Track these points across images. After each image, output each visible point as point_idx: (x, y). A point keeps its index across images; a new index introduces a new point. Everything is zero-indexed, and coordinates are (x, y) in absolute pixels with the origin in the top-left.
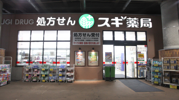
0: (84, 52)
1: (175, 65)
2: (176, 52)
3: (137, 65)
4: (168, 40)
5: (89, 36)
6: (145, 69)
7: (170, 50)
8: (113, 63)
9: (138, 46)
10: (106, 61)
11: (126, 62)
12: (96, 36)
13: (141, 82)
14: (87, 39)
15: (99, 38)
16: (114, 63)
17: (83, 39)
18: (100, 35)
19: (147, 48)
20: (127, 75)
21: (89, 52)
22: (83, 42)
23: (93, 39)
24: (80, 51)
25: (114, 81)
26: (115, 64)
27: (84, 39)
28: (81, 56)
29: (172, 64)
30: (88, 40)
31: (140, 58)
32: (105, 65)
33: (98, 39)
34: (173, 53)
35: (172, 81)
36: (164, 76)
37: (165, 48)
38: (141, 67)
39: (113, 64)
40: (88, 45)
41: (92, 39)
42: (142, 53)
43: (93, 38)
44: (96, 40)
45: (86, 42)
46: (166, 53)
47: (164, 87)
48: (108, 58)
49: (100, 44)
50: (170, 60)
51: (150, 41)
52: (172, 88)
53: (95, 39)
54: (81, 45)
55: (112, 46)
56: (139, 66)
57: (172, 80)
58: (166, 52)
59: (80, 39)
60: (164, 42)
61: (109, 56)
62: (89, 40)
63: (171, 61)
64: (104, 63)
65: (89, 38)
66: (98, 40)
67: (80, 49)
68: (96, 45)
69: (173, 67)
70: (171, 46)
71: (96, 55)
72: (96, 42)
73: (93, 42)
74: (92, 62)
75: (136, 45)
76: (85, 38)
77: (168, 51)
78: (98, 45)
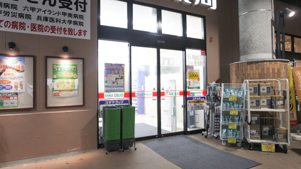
0: (32, 59)
1: (269, 97)
2: (268, 67)
3: (186, 100)
4: (251, 41)
5: (50, 4)
6: (202, 108)
7: (257, 62)
8: (126, 95)
9: (187, 50)
10: (107, 91)
11: (162, 91)
12: (77, 10)
13: (196, 142)
14: (41, 14)
15: (87, 15)
16: (130, 95)
17: (26, 12)
18: (88, 7)
19: (205, 56)
20: (162, 127)
21: (50, 61)
22: (28, 22)
23: (67, 18)
24: (13, 54)
25: (133, 148)
26: (133, 98)
27: (30, 12)
28: (17, 74)
29: (264, 94)
30: (46, 19)
31: (191, 81)
32: (103, 103)
33: (81, 20)
34: (263, 69)
35: (263, 134)
36: (250, 124)
37: (243, 59)
38: (193, 104)
39: (127, 99)
40: (45, 33)
41: (61, 17)
42: (195, 68)
43: (64, 14)
44: (75, 23)
45: (39, 22)
46: (249, 69)
47: (249, 151)
48: (114, 80)
49: (88, 37)
50: (259, 85)
51: (211, 41)
52: (266, 150)
53: (73, 19)
54: (15, 30)
55: (125, 45)
56: (190, 102)
57: (263, 132)
58: (249, 66)
59: (14, 11)
60: (241, 44)
61: (117, 76)
62: (52, 20)
63: (261, 88)
64: (102, 95)
65: (50, 12)
66: (81, 24)
67: (12, 46)
68: (77, 37)
69: (264, 101)
70: (256, 53)
71: (75, 71)
72: (77, 28)
73: (63, 26)
74: (61, 94)
75: (184, 50)
76: (33, 9)
77: (254, 66)
78: (82, 37)
